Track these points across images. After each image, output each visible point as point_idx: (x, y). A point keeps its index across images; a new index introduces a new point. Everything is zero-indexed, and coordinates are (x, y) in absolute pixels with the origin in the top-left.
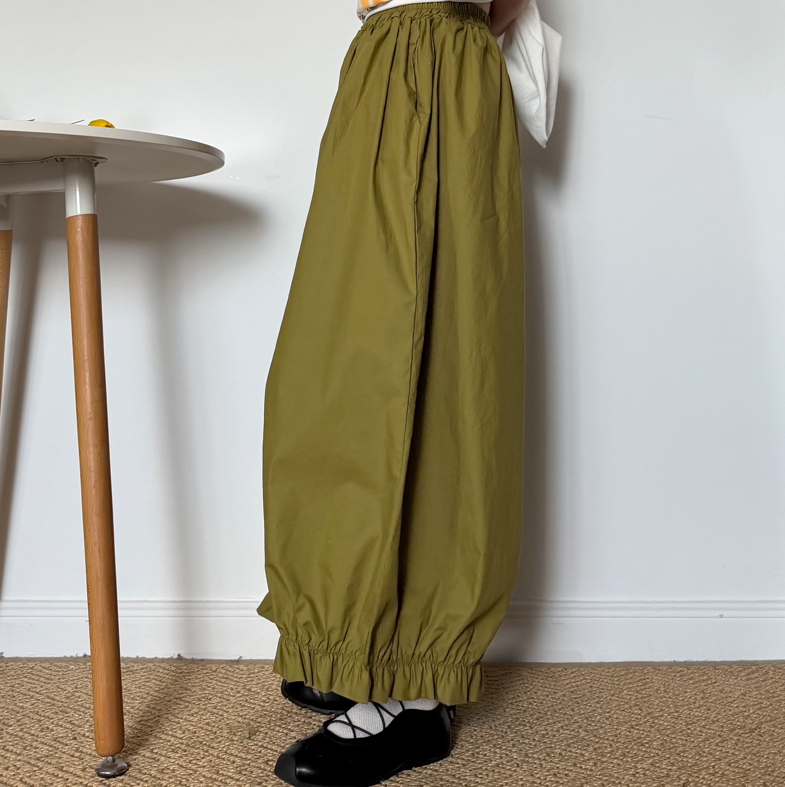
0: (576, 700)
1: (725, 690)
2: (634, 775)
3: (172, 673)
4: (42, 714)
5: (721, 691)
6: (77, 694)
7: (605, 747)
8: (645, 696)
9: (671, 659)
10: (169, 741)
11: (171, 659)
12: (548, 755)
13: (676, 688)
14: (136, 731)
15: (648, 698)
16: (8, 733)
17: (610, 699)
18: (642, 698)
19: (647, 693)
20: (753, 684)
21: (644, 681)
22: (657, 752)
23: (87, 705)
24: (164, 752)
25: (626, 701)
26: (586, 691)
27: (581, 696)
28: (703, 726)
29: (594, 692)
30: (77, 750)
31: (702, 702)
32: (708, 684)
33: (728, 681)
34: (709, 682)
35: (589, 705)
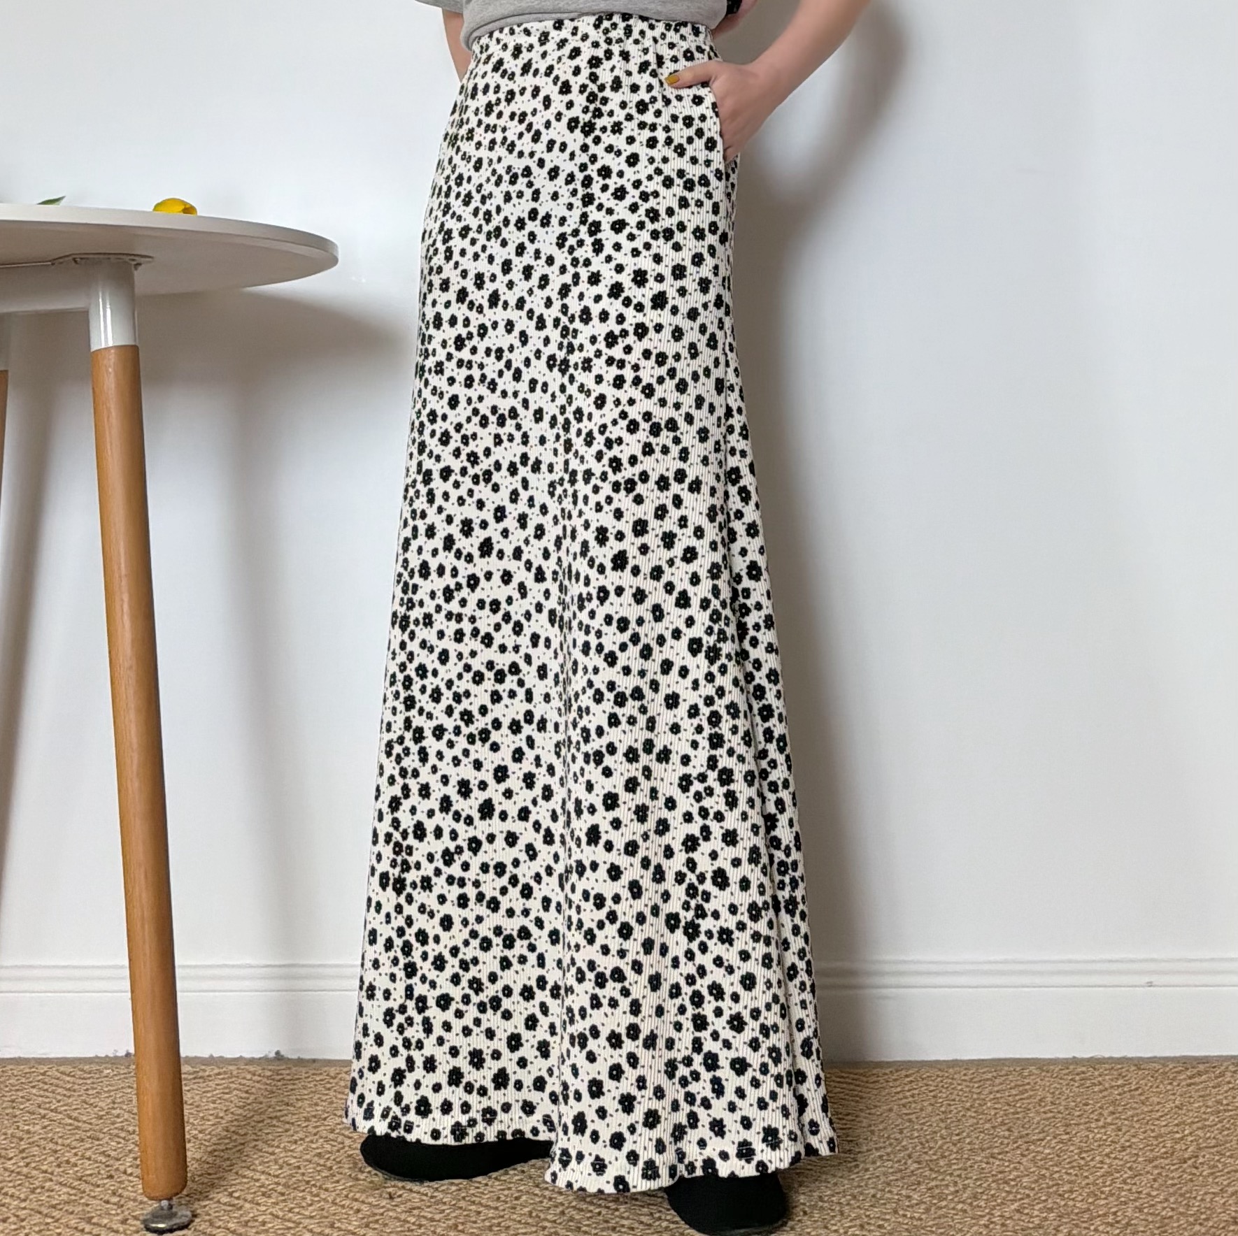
0: (907, 1117)
1: (1149, 1101)
2: (986, 1226)
3: (265, 1080)
4: (60, 1141)
5: (1143, 1103)
6: (115, 1112)
7: (947, 1186)
8: (1019, 1110)
9: (1069, 1055)
10: (258, 1180)
11: (264, 1061)
12: (854, 1197)
13: (1072, 1099)
14: (206, 1166)
15: (1023, 1113)
16: (5, 1169)
17: (964, 1116)
18: (1015, 1113)
19: (1023, 1106)
20: (1197, 1091)
21: (1021, 1088)
22: (1027, 1192)
23: (131, 1129)
24: (249, 1197)
25: (988, 1118)
27: (916, 1111)
28: (1107, 1155)
29: (939, 1105)
30: (114, 1193)
31: (1109, 1120)
32: (1124, 1093)
33: (1156, 1087)
35: (928, 1124)
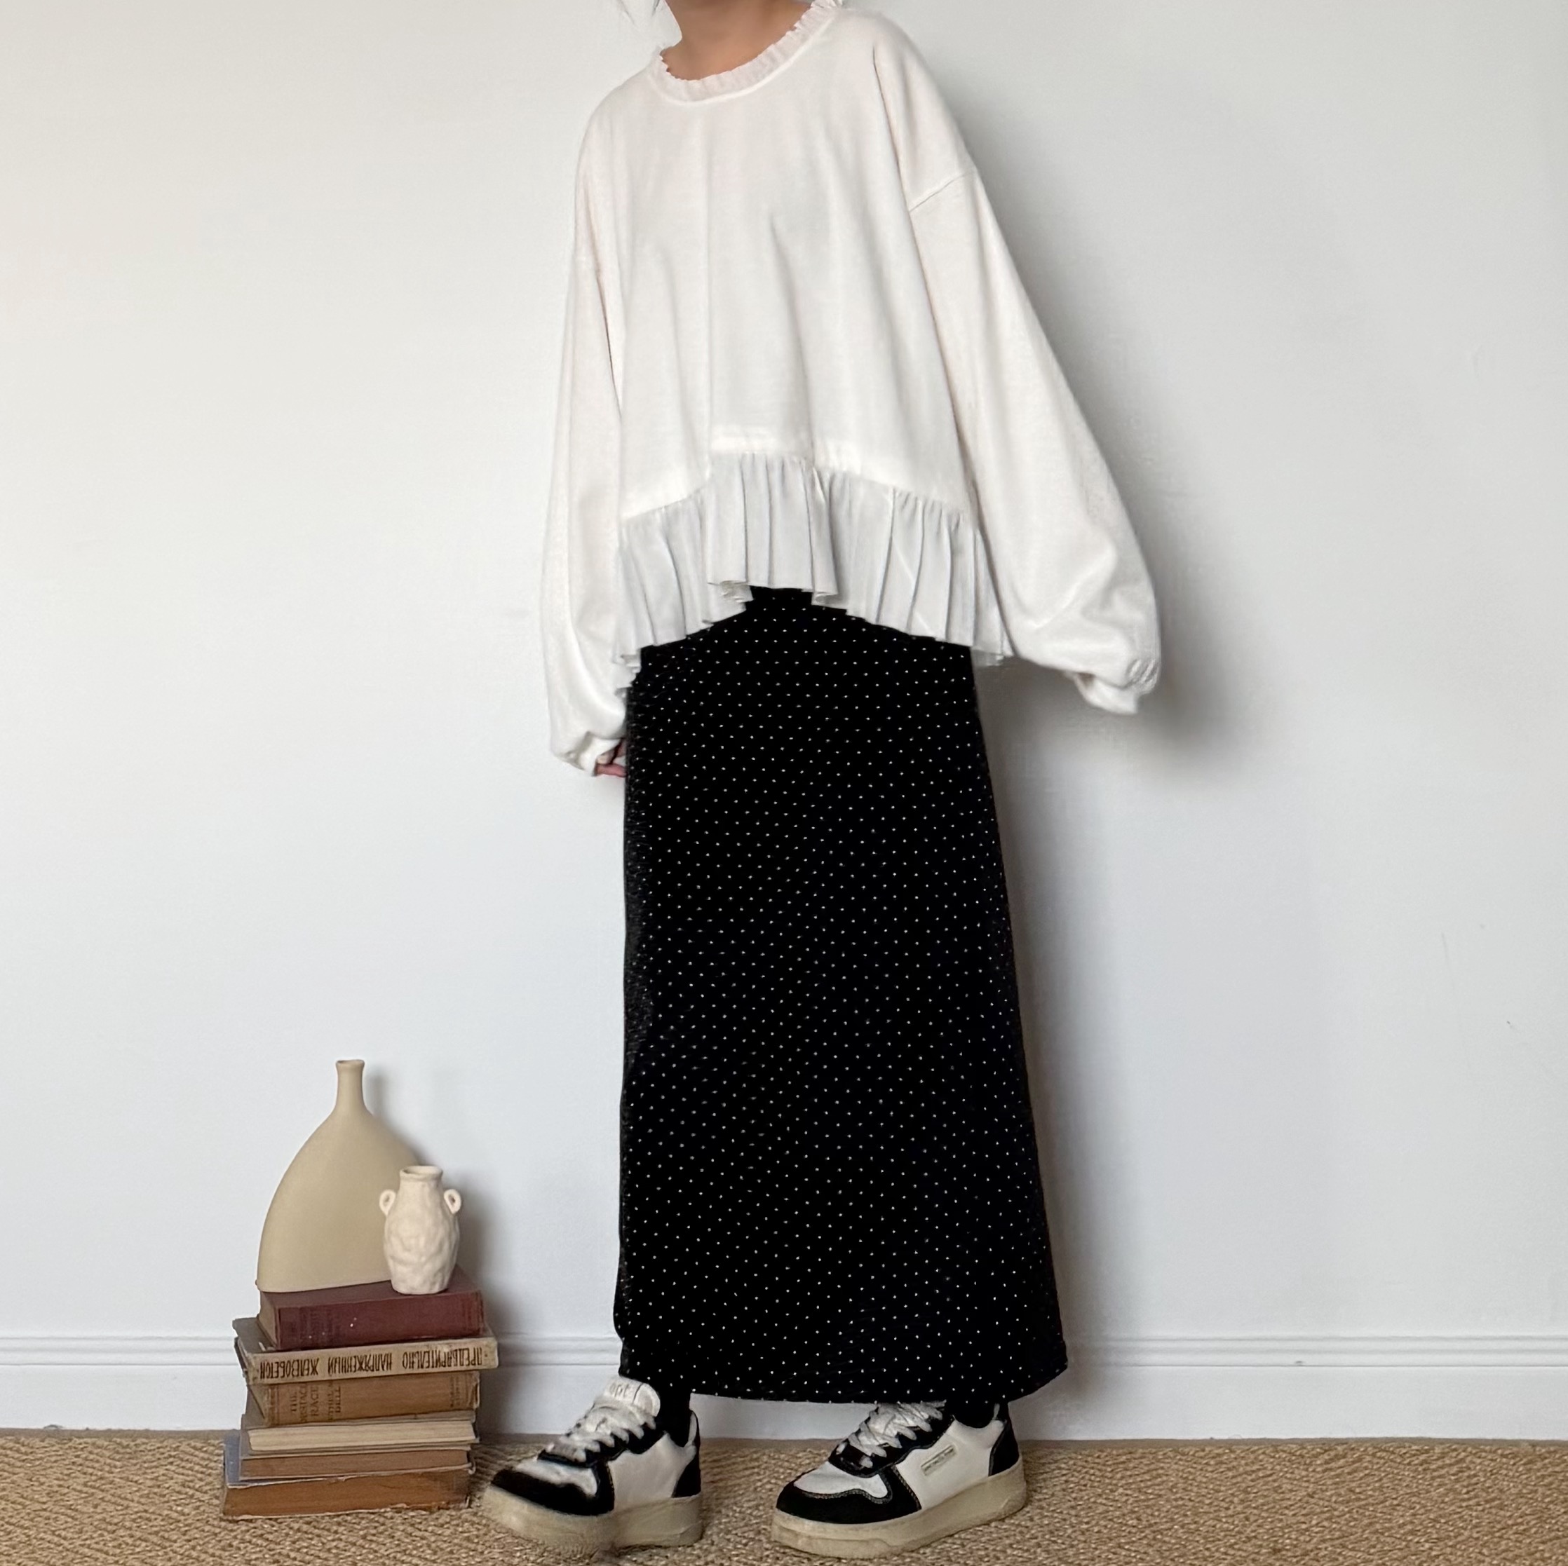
0: (1041, 1503)
1: (1281, 1488)
5: (1275, 1490)
8: (1151, 1497)
9: (1206, 1436)
13: (1204, 1485)
15: (1153, 1502)
17: (1095, 1502)
18: (1144, 1501)
19: (1156, 1492)
21: (1154, 1473)
25: (1119, 1505)
26: (1058, 1488)
27: (1047, 1497)
29: (1070, 1490)
32: (1259, 1478)
33: (1292, 1473)
34: (1261, 1475)
35: (1058, 1511)
